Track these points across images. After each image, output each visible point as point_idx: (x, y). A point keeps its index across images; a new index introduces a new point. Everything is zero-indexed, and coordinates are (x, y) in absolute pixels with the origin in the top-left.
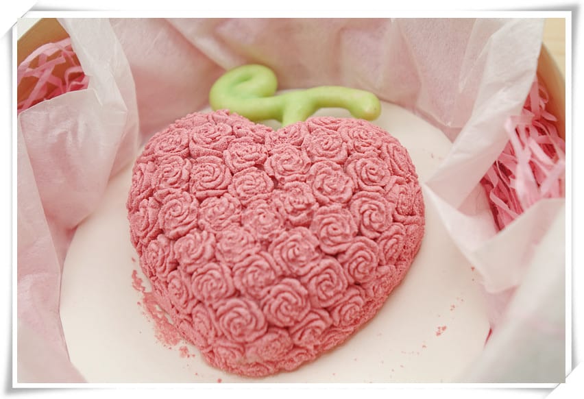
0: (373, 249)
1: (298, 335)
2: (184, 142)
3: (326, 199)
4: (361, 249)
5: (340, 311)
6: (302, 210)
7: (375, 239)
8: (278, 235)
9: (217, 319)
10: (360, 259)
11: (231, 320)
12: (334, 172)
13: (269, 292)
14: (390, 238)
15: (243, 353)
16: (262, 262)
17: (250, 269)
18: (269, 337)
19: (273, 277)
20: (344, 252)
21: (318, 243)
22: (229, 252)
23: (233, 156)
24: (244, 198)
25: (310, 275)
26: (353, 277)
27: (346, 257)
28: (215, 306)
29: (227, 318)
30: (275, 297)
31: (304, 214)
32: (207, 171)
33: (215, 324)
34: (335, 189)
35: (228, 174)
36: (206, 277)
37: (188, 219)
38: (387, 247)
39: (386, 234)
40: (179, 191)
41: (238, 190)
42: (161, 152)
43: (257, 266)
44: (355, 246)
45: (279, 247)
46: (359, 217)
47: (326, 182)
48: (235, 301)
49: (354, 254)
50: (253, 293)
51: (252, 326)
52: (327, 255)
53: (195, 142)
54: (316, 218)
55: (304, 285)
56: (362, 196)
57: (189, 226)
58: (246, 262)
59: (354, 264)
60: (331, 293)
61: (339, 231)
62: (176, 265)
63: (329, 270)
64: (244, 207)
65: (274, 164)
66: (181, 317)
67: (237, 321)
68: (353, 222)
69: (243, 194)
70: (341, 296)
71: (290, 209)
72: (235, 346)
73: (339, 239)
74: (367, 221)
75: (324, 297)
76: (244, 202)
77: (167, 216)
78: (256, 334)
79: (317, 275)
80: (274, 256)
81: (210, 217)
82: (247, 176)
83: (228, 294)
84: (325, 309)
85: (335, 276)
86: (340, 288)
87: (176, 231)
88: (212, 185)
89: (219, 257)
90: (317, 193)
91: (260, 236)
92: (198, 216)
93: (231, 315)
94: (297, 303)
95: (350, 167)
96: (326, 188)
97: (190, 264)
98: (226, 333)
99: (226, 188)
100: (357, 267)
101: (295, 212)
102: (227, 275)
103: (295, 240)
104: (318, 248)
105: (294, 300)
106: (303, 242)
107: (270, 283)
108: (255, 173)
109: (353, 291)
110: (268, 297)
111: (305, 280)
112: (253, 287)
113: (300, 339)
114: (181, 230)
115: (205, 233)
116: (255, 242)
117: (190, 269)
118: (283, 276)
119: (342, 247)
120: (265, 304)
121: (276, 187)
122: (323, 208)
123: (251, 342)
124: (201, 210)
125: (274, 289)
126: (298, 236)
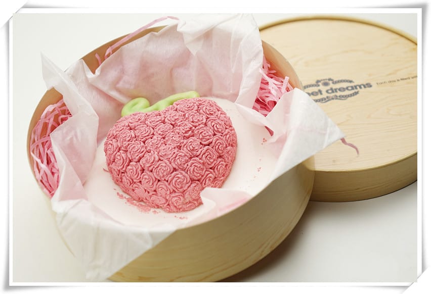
0: (222, 139)
1: (204, 182)
2: (127, 124)
3: (197, 124)
4: (218, 140)
5: (217, 168)
6: (189, 131)
7: (222, 136)
8: (183, 143)
9: (169, 184)
10: (219, 144)
11: (176, 181)
12: (195, 114)
13: (188, 165)
14: (226, 135)
15: (184, 197)
16: (181, 154)
17: (177, 158)
18: (193, 185)
19: (187, 159)
20: (211, 143)
21: (200, 141)
22: (165, 154)
23: (150, 122)
24: (163, 134)
25: (201, 154)
26: (218, 152)
27: (213, 144)
28: (167, 180)
29: (174, 181)
30: (191, 166)
31: (190, 132)
32: (142, 130)
33: (169, 186)
34: (198, 120)
35: (151, 129)
36: (159, 168)
37: (142, 150)
38: (227, 138)
39: (224, 133)
40: (133, 142)
41: (159, 132)
42: (117, 132)
43: (179, 156)
44: (215, 139)
45: (185, 146)
46: (212, 128)
47: (194, 118)
48: (175, 173)
49: (216, 142)
50: (181, 167)
51: (185, 181)
52: (205, 145)
53: (131, 123)
54: (196, 132)
55: (200, 159)
56: (210, 120)
57: (144, 152)
58: (174, 156)
59: (217, 147)
60: (212, 160)
61: (207, 134)
62: (143, 170)
63: (208, 151)
64: (164, 138)
65: (169, 119)
66: (151, 194)
67: (178, 181)
68: (210, 130)
69: (162, 133)
70: (215, 162)
71: (184, 132)
72: (180, 194)
73: (208, 137)
74: (216, 128)
75: (209, 163)
76: (163, 136)
77: (132, 153)
78: (188, 185)
79: (204, 154)
80: (184, 151)
81: (152, 145)
82: (160, 126)
83: (171, 171)
84: (211, 168)
85: (211, 153)
86: (215, 158)
87: (138, 157)
88: (147, 134)
89: (161, 158)
90: (192, 123)
91: (176, 145)
92: (146, 148)
93: (175, 179)
94: (200, 167)
95: (201, 111)
96: (195, 120)
97: (150, 166)
98: (174, 189)
99: (153, 134)
100: (218, 148)
101: (186, 132)
102: (168, 163)
103: (191, 142)
104: (201, 143)
105: (199, 166)
106: (195, 142)
107: (187, 161)
108: (163, 125)
109: (220, 160)
110: (188, 167)
111: (200, 156)
112: (181, 164)
113: (205, 184)
114: (141, 155)
115: (152, 152)
116: (175, 148)
117: (150, 169)
118: (191, 158)
119: (211, 140)
120: (187, 171)
121: (174, 127)
122: (197, 128)
123: (186, 190)
124: (146, 145)
125: (189, 164)
126: (191, 140)
